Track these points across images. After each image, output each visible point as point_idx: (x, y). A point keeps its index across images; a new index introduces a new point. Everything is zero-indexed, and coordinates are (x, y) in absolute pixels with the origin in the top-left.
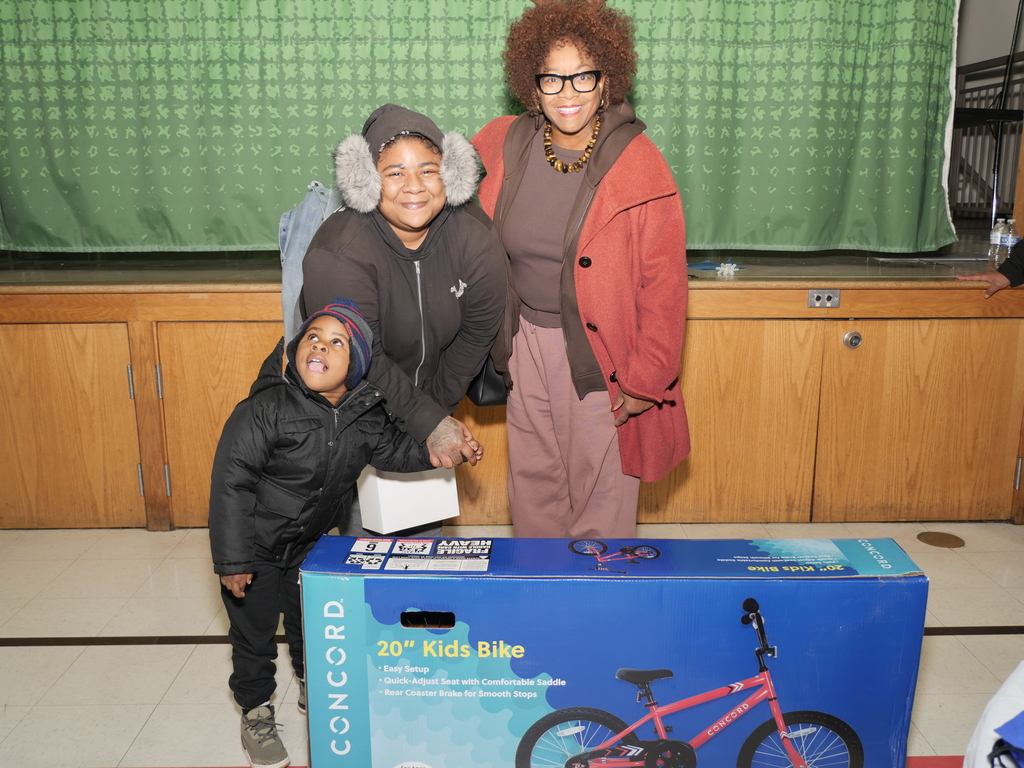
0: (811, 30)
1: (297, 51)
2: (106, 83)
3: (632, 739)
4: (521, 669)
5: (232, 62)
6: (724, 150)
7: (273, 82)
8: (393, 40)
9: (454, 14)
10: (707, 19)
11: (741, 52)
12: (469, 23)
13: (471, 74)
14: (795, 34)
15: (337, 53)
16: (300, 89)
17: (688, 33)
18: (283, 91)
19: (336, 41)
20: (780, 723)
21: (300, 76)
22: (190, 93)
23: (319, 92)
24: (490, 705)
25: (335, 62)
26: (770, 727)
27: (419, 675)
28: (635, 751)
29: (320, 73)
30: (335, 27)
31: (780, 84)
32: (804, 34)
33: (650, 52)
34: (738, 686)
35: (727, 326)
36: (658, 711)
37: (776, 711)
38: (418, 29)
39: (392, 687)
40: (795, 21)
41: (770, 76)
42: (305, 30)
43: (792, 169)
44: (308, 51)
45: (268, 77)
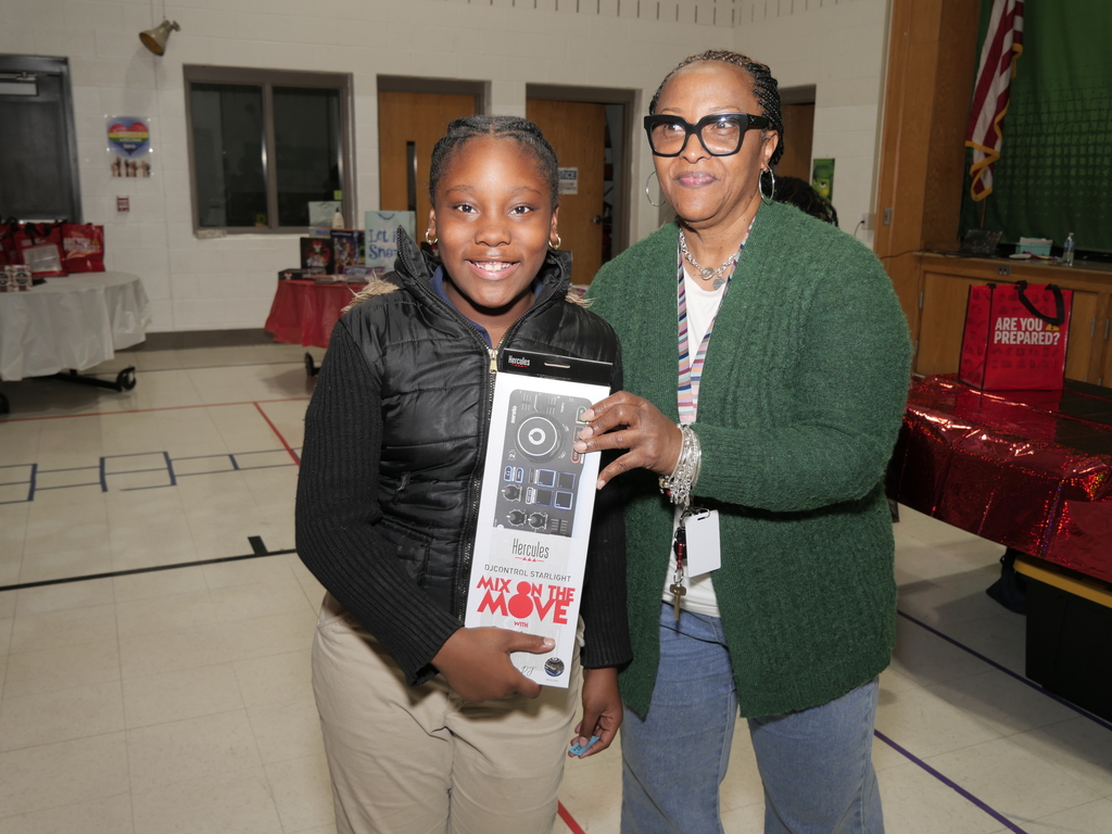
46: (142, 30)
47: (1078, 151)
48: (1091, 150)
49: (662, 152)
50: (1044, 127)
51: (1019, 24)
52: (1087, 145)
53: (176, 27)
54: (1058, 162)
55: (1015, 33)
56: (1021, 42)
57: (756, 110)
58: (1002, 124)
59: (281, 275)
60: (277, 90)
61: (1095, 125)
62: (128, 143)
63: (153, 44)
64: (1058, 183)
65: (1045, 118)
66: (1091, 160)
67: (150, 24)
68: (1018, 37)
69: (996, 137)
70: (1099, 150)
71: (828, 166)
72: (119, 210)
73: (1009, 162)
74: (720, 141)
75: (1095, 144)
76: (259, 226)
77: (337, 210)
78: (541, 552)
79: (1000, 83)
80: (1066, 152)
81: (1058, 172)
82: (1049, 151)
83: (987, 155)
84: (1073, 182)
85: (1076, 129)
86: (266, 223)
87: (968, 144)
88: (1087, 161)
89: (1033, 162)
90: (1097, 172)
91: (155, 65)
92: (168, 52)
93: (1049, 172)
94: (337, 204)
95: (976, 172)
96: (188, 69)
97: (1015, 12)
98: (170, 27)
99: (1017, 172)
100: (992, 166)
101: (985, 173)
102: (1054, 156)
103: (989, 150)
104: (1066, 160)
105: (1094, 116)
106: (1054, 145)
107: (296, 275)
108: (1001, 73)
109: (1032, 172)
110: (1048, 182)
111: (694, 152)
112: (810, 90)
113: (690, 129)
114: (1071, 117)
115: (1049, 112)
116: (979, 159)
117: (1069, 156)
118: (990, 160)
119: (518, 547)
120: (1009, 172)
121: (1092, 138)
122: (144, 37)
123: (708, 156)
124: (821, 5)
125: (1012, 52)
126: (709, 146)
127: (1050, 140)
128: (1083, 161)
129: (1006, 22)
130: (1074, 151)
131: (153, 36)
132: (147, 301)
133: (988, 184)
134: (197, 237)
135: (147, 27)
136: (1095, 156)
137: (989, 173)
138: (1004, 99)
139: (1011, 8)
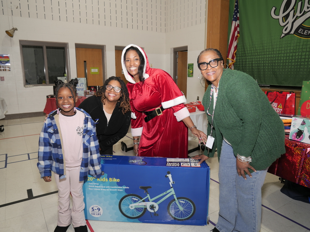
46: (6, 30)
47: (255, 60)
48: (258, 59)
49: (203, 69)
50: (246, 54)
51: (238, 29)
52: (257, 58)
53: (16, 29)
54: (250, 63)
55: (238, 31)
57: (218, 57)
58: (235, 54)
59: (47, 97)
60: (47, 48)
61: (259, 53)
62: (3, 62)
63: (10, 34)
64: (250, 68)
65: (246, 52)
66: (258, 62)
67: (9, 29)
68: (238, 33)
69: (235, 57)
70: (260, 59)
71: (191, 65)
72: (1, 80)
73: (238, 63)
74: (214, 64)
75: (259, 58)
76: (43, 84)
77: (65, 79)
79: (235, 44)
80: (252, 60)
81: (250, 65)
82: (248, 60)
83: (232, 61)
84: (254, 68)
85: (254, 55)
86: (46, 83)
87: (228, 59)
88: (257, 62)
89: (244, 63)
90: (260, 65)
91: (11, 40)
92: (14, 37)
93: (248, 65)
94: (66, 77)
95: (230, 66)
96: (20, 41)
97: (237, 27)
98: (15, 29)
99: (240, 65)
101: (232, 66)
102: (249, 61)
103: (233, 60)
104: (252, 62)
105: (259, 51)
106: (249, 59)
107: (52, 96)
108: (235, 41)
109: (244, 65)
110: (248, 68)
111: (209, 68)
112: (186, 47)
113: (208, 64)
114: (253, 52)
116: (230, 62)
117: (253, 61)
118: (233, 63)
120: (238, 66)
121: (258, 57)
122: (7, 32)
123: (212, 68)
125: (237, 36)
126: (212, 66)
127: (248, 57)
128: (256, 62)
129: (235, 29)
130: (254, 60)
131: (10, 32)
132: (6, 106)
134: (25, 87)
135: (8, 29)
136: (259, 61)
138: (236, 48)
139: (236, 25)
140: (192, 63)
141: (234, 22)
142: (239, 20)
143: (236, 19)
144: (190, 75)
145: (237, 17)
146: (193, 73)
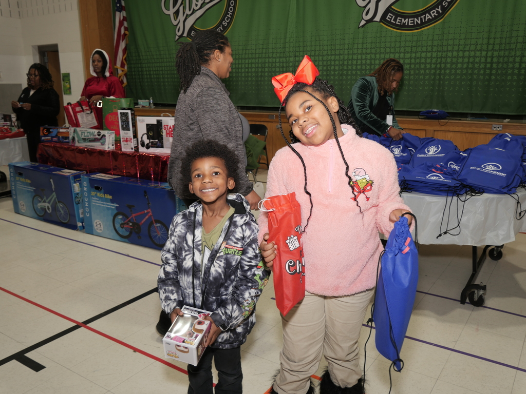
0: (516, 46)
1: (366, 56)
2: (321, 66)
3: (129, 221)
4: (112, 201)
5: (350, 60)
6: (486, 83)
7: (359, 65)
8: (390, 53)
9: (407, 45)
10: (482, 44)
11: (494, 53)
12: (412, 47)
13: (411, 62)
14: (511, 47)
15: (376, 57)
16: (366, 66)
17: (476, 48)
18: (362, 67)
19: (375, 54)
20: (154, 222)
21: (366, 63)
22: (339, 68)
23: (370, 67)
24: (108, 209)
25: (375, 59)
26: (152, 223)
27: (97, 200)
28: (131, 224)
29: (371, 62)
30: (376, 50)
31: (506, 63)
32: (514, 47)
33: (463, 54)
34: (146, 211)
35: (467, 135)
36: (134, 215)
37: (153, 219)
38: (398, 50)
39: (94, 202)
40: (512, 43)
41: (503, 60)
42: (368, 51)
43: (507, 89)
44: (368, 57)
45: (358, 64)
47: (153, 69)
50: (142, 61)
51: (126, 24)
55: (125, 27)
56: (128, 31)
58: (125, 59)
68: (126, 29)
69: (125, 64)
71: (67, 76)
78: (127, 133)
79: (122, 45)
83: (123, 71)
88: (156, 72)
95: (120, 77)
97: (123, 20)
100: (126, 75)
101: (123, 77)
103: (123, 69)
108: (122, 41)
112: (56, 46)
115: (142, 56)
116: (120, 72)
118: (124, 73)
119: (125, 133)
120: (134, 77)
124: (54, 12)
125: (125, 35)
128: (154, 72)
129: (121, 24)
133: (125, 81)
137: (125, 77)
138: (125, 51)
139: (122, 18)
140: (68, 72)
141: (118, 13)
142: (125, 10)
143: (121, 9)
144: (67, 91)
145: (122, 6)
146: (70, 88)
